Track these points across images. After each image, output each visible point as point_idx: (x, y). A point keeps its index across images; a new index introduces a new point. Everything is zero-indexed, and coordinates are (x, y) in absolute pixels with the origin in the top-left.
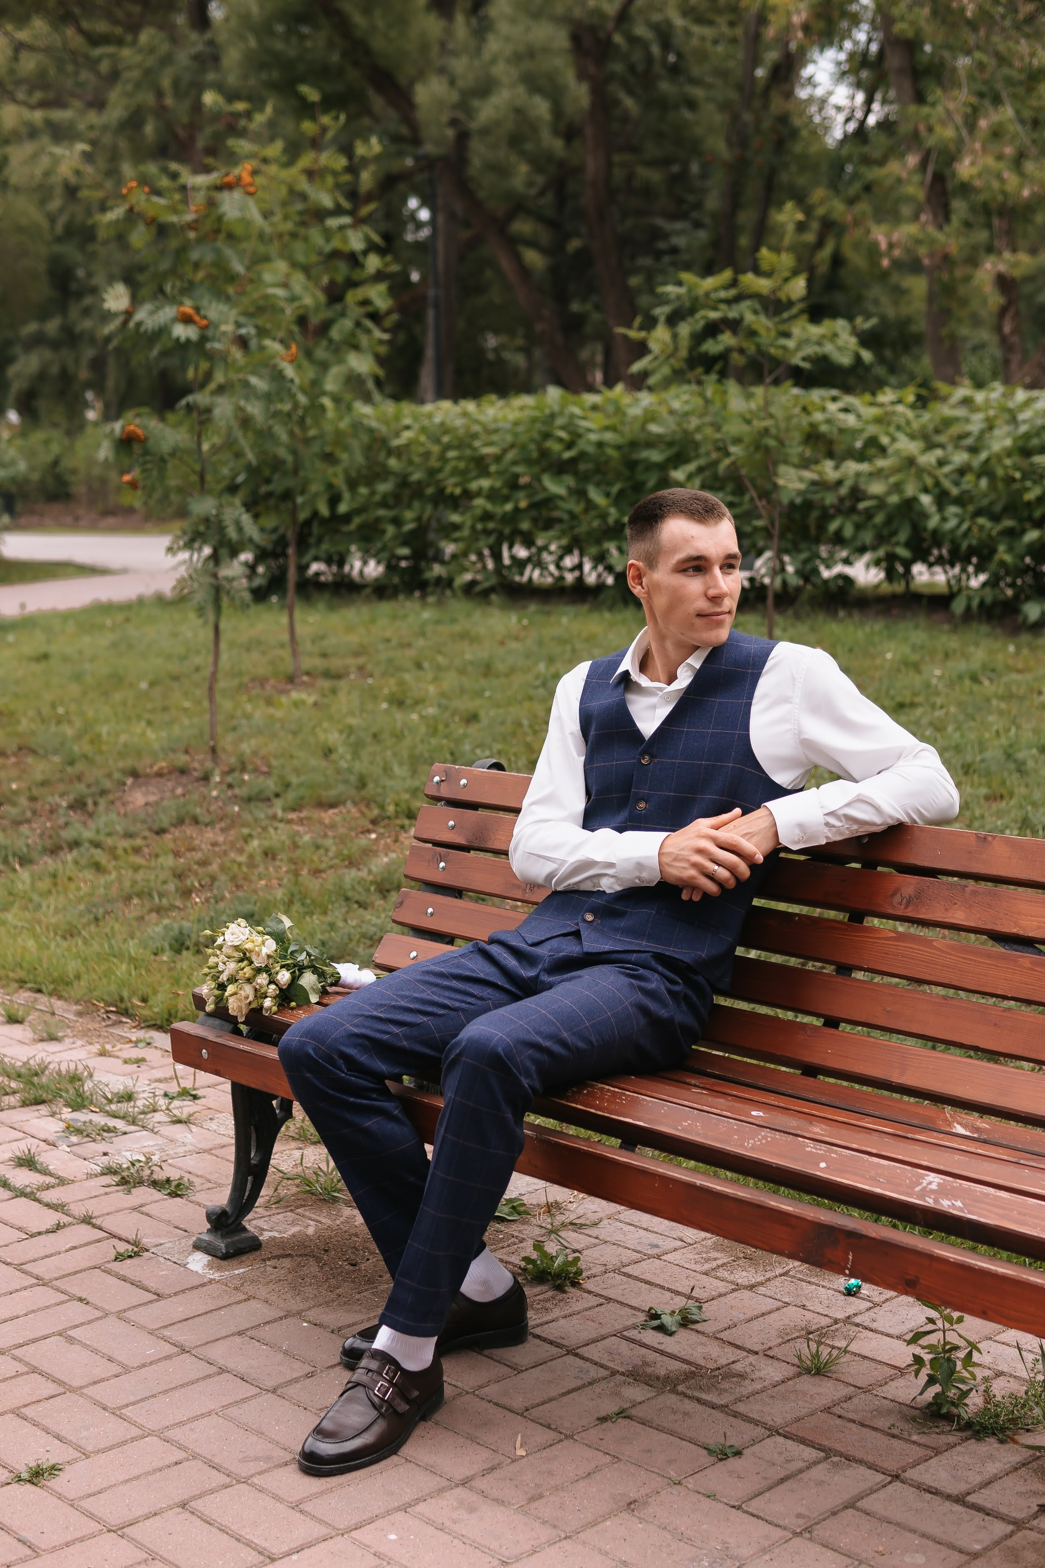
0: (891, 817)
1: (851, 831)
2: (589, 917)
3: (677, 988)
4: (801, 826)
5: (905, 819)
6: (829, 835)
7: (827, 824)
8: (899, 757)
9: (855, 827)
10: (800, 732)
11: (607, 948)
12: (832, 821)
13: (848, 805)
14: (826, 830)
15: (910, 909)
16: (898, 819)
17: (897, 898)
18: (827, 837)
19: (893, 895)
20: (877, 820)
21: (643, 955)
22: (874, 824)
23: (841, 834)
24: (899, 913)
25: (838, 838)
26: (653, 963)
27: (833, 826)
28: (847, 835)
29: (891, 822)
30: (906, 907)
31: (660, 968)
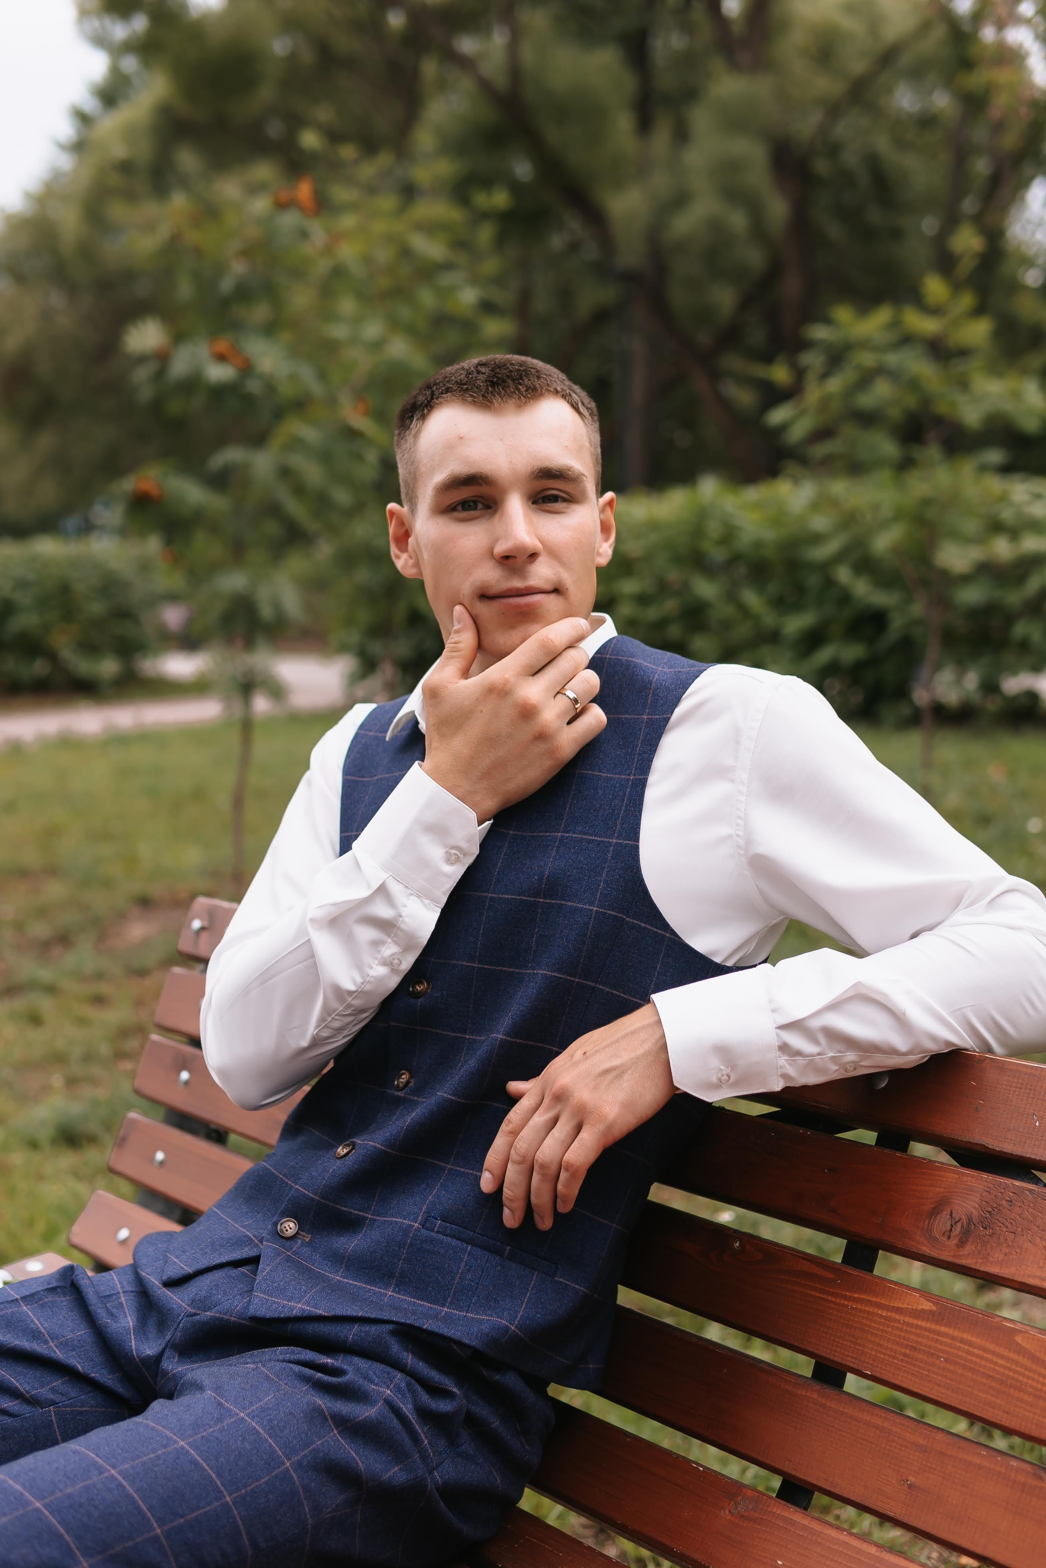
0: (933, 1038)
1: (843, 1066)
2: (290, 1227)
3: (444, 1406)
4: (723, 1051)
5: (962, 1039)
6: (791, 1071)
7: (784, 1048)
8: (956, 903)
9: (851, 1056)
10: (749, 842)
11: (298, 1307)
12: (796, 1041)
13: (834, 1007)
14: (783, 1060)
15: (969, 1248)
16: (948, 1043)
17: (942, 1223)
18: (785, 1076)
19: (935, 1212)
20: (900, 1042)
21: (373, 1329)
22: (894, 1051)
23: (819, 1070)
24: (945, 1256)
25: (813, 1079)
26: (396, 1348)
27: (799, 1053)
28: (833, 1072)
29: (933, 1048)
30: (962, 1243)
31: (409, 1359)
